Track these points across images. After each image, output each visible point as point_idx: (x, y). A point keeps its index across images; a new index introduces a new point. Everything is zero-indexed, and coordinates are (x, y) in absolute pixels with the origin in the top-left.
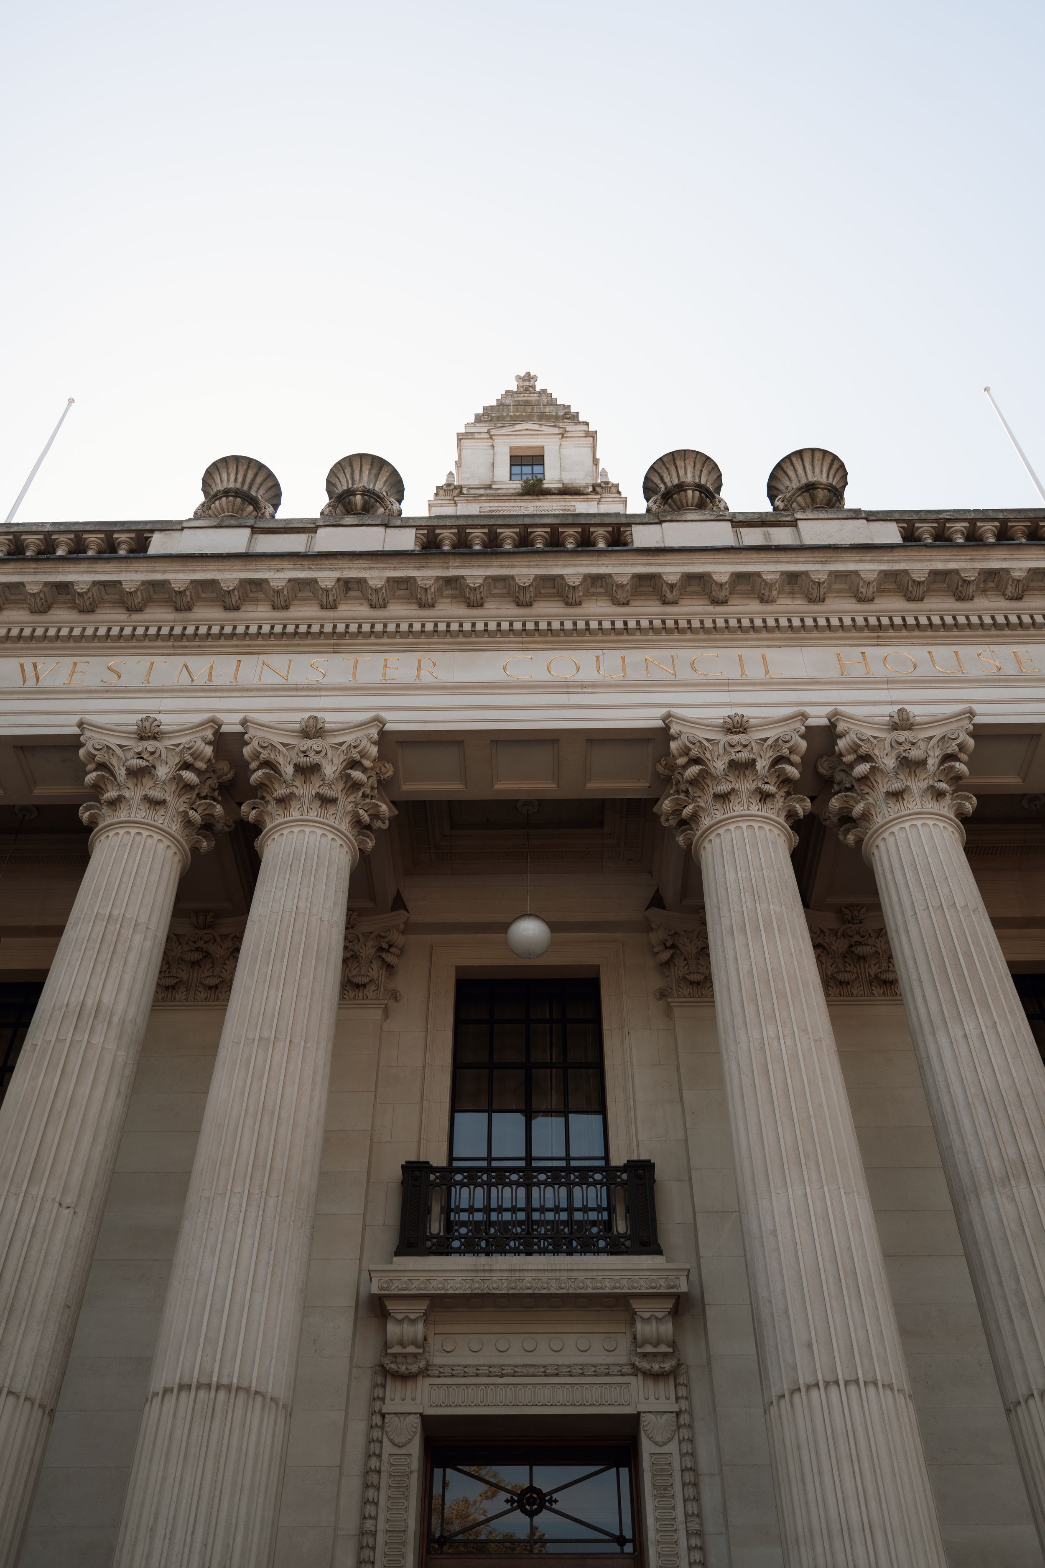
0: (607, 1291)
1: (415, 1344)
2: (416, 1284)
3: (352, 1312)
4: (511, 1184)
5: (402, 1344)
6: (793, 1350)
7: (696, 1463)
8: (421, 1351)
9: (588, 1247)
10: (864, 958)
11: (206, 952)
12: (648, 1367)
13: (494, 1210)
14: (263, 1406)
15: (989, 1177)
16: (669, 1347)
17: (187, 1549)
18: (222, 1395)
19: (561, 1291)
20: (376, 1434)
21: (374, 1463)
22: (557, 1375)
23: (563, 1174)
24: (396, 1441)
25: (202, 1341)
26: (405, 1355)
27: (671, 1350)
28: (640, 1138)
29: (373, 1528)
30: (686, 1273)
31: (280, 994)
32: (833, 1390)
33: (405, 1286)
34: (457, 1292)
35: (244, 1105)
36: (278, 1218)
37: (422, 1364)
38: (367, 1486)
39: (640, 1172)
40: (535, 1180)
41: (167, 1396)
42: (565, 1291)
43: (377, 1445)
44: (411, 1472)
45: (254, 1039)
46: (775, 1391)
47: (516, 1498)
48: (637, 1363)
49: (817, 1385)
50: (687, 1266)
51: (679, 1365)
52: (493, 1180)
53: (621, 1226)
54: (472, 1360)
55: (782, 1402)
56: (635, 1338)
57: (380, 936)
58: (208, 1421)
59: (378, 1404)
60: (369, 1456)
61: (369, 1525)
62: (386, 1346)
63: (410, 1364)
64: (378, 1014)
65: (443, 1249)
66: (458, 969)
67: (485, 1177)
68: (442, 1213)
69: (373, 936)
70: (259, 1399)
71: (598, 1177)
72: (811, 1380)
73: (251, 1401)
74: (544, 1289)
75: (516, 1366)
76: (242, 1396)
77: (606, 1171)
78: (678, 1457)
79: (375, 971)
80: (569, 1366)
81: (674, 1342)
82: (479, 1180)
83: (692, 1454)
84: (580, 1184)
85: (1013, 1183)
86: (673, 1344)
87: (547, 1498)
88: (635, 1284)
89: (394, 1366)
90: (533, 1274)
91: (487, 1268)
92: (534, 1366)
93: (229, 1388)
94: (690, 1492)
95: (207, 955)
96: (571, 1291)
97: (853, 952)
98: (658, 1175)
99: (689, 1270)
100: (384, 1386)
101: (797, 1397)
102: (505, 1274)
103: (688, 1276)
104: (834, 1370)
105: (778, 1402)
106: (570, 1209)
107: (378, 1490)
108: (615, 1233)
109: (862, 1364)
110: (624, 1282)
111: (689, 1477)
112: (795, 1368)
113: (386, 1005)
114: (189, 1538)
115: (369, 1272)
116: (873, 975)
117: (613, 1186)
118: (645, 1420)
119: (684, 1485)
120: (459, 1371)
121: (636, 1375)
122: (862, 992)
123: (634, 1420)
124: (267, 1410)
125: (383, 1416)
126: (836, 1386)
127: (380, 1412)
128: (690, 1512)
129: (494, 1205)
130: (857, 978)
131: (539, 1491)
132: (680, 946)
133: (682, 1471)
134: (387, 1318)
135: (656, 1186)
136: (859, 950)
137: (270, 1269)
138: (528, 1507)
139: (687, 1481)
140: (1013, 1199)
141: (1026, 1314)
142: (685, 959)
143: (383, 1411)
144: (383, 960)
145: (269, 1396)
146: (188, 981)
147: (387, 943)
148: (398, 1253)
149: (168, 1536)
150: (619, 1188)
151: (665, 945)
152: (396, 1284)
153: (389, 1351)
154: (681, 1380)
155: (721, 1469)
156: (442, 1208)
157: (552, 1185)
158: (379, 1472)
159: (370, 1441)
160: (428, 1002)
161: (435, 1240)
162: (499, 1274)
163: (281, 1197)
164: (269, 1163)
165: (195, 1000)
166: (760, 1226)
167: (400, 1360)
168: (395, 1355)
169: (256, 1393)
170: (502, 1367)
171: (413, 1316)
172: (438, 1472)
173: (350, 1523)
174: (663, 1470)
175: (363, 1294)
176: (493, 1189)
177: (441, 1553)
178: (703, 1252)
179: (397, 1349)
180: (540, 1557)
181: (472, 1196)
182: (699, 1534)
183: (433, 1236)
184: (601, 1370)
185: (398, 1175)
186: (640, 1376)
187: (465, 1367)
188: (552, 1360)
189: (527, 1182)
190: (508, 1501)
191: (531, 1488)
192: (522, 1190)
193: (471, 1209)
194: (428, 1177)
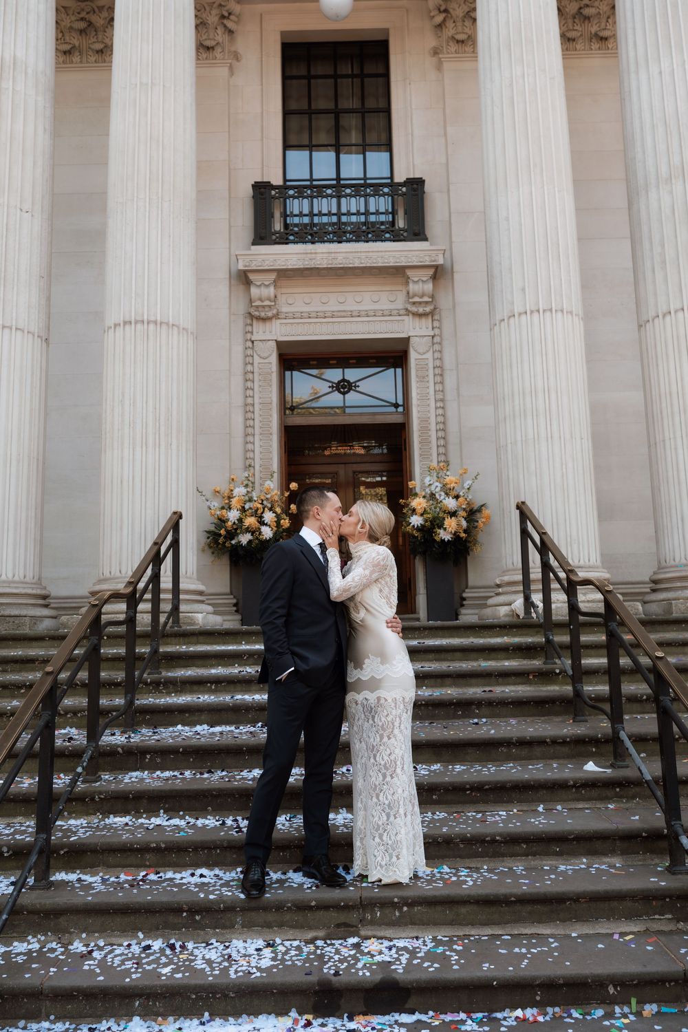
0: (391, 264)
1: (269, 299)
2: (267, 262)
3: (227, 282)
4: (327, 196)
5: (261, 300)
6: (512, 293)
7: (442, 363)
8: (273, 304)
9: (379, 238)
10: (588, 18)
11: (89, 21)
12: (416, 310)
13: (316, 215)
14: (179, 333)
15: (658, 178)
16: (429, 297)
17: (145, 411)
18: (152, 326)
19: (361, 265)
20: (249, 352)
21: (249, 368)
22: (359, 316)
23: (362, 188)
24: (262, 355)
25: (133, 295)
26: (263, 307)
27: (430, 300)
28: (415, 163)
29: (252, 402)
30: (443, 252)
31: (151, 47)
32: (536, 315)
33: (260, 264)
34: (295, 267)
35: (137, 135)
36: (172, 216)
37: (275, 311)
38: (246, 380)
39: (415, 186)
40: (343, 193)
41: (117, 328)
42: (364, 265)
43: (251, 358)
44: (272, 372)
45: (136, 85)
46: (498, 317)
47: (335, 385)
48: (409, 308)
49: (526, 313)
50: (444, 248)
51: (435, 309)
52: (315, 194)
53: (401, 223)
54: (307, 309)
55: (502, 323)
56: (408, 293)
57: (220, 5)
58: (145, 342)
59: (249, 336)
60: (246, 364)
61: (249, 400)
62: (251, 301)
63: (267, 312)
64: (224, 71)
65: (283, 240)
66: (283, 34)
67: (309, 192)
68: (281, 217)
69: (215, 5)
71: (386, 190)
72: (522, 310)
73: (171, 329)
74: (350, 264)
75: (333, 312)
76: (164, 327)
77: (391, 186)
78: (432, 360)
79: (220, 36)
80: (366, 311)
81: (433, 295)
82: (305, 194)
83: (440, 359)
84: (374, 195)
85: (673, 181)
86: (432, 297)
87: (353, 385)
88: (409, 260)
89: (257, 313)
90: (344, 255)
91: (313, 251)
92: (344, 311)
93: (155, 322)
94: (438, 379)
95: (90, 24)
96: (368, 265)
97: (581, 13)
98: (427, 187)
99: (445, 250)
100: (252, 325)
101: (512, 320)
102: (325, 255)
103: (444, 254)
104: (537, 303)
105: (500, 323)
106: (367, 213)
107: (253, 382)
108: (397, 228)
109: (555, 300)
110: (402, 258)
111: (438, 371)
112: (513, 303)
113: (231, 64)
114: (145, 405)
115: (236, 255)
116: (593, 33)
117: (396, 197)
118: (411, 339)
119: (435, 375)
120: (298, 315)
121: (408, 315)
122: (583, 48)
123: (406, 341)
124: (181, 335)
125: (253, 342)
126: (537, 313)
127: (250, 340)
128: (438, 389)
129: (316, 211)
130: (581, 35)
131: (348, 382)
132: (451, 11)
133: (434, 368)
134: (250, 285)
135: (425, 195)
136: (586, 12)
137: (171, 250)
138: (342, 390)
139: (437, 373)
140: (671, 192)
141: (664, 268)
142: (454, 22)
143: (253, 339)
144: (225, 26)
145: (181, 327)
146: (79, 46)
147: (227, 11)
148: (254, 243)
149: (132, 405)
150: (400, 198)
151: (439, 9)
152: (254, 263)
153: (253, 304)
154: (436, 317)
155: (458, 367)
156: (281, 213)
157: (354, 196)
158: (253, 373)
159: (246, 356)
160: (262, 61)
161: (277, 235)
162: (321, 255)
163: (172, 202)
164: (160, 177)
165: (88, 62)
166: (498, 215)
167: (260, 309)
168: (257, 307)
169: (173, 325)
170: (325, 312)
171: (267, 283)
172: (288, 373)
173: (239, 400)
174: (423, 368)
175: (234, 270)
176: (315, 200)
177: (293, 414)
178: (454, 239)
179: (258, 303)
180: (350, 415)
181: (301, 205)
182: (442, 400)
183: (276, 233)
184: (387, 313)
185: (250, 191)
186: (411, 316)
187: (302, 313)
188: (356, 307)
189: (338, 195)
190: (330, 387)
191: (344, 380)
192: (334, 200)
193: (301, 215)
194: (271, 193)
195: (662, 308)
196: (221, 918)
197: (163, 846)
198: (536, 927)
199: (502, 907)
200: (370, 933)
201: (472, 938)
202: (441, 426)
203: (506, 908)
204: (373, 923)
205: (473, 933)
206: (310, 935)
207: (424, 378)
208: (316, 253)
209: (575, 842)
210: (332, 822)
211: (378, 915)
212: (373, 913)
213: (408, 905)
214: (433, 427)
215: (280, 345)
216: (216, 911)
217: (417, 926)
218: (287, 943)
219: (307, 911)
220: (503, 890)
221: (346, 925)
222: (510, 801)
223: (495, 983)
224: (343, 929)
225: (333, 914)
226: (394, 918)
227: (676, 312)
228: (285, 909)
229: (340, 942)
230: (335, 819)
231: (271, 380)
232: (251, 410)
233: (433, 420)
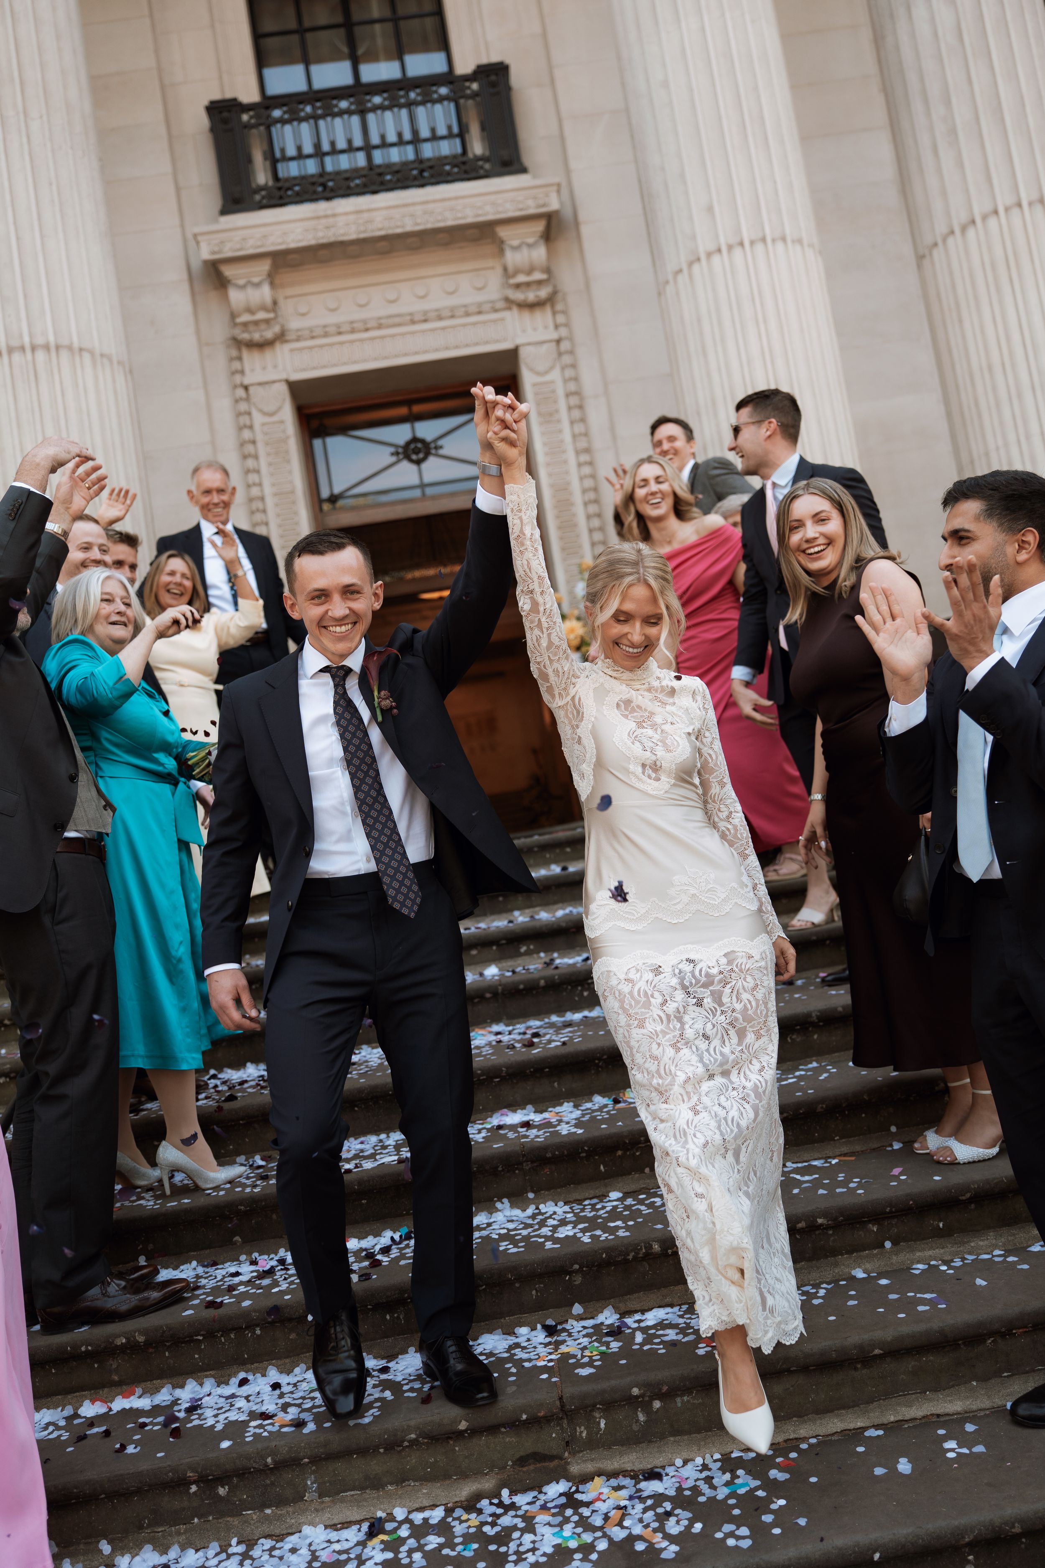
0: (470, 220)
1: (264, 308)
2: (251, 242)
3: (186, 287)
4: (341, 113)
5: (250, 311)
6: (690, 218)
7: (580, 387)
8: (271, 315)
9: (442, 177)
12: (523, 298)
13: (327, 154)
14: (94, 362)
16: (543, 273)
18: (41, 355)
19: (418, 228)
20: (243, 406)
21: (247, 434)
22: (425, 321)
23: (401, 93)
24: (266, 409)
26: (256, 323)
28: (488, 39)
29: (259, 494)
30: (555, 188)
32: (738, 252)
33: (238, 246)
34: (300, 245)
36: (48, 145)
37: (277, 329)
38: (245, 457)
39: (493, 78)
40: (369, 104)
42: (422, 228)
43: (247, 417)
44: (288, 439)
46: (671, 267)
47: (400, 450)
48: (510, 296)
49: (719, 250)
50: (556, 180)
51: (555, 293)
52: (320, 112)
53: (477, 148)
54: (332, 319)
55: (680, 278)
56: (505, 270)
58: (33, 384)
59: (238, 379)
60: (240, 429)
61: (255, 491)
62: (233, 316)
63: (264, 331)
65: (275, 201)
67: (308, 109)
68: (266, 162)
70: (87, 356)
71: (443, 91)
72: (712, 247)
73: (77, 358)
74: (398, 227)
75: (380, 318)
76: (64, 354)
77: (451, 83)
78: (562, 383)
80: (437, 310)
81: (548, 267)
82: (302, 113)
83: (575, 379)
84: (423, 103)
87: (432, 445)
88: (500, 209)
89: (246, 336)
90: (384, 214)
91: (329, 212)
92: (399, 315)
93: (47, 347)
94: (576, 414)
96: (430, 226)
98: (516, 78)
99: (559, 185)
100: (240, 358)
101: (696, 268)
102: (352, 218)
103: (558, 192)
104: (738, 230)
105: (675, 280)
106: (416, 140)
107: (257, 459)
108: (472, 157)
109: (769, 220)
110: (488, 208)
111: (574, 401)
112: (694, 237)
115: (195, 236)
117: (462, 100)
118: (523, 353)
119: (569, 408)
120: (318, 332)
121: (511, 309)
123: (512, 354)
124: (99, 366)
125: (246, 388)
126: (740, 248)
127: (242, 385)
128: (577, 433)
129: (326, 147)
131: (423, 441)
133: (567, 396)
134: (226, 287)
135: (512, 94)
137: (57, 209)
138: (414, 457)
139: (573, 405)
143: (245, 383)
145: (97, 352)
148: (224, 212)
150: (470, 102)
152: (229, 245)
153: (238, 321)
154: (559, 307)
155: (607, 389)
156: (264, 154)
157: (390, 108)
158: (254, 442)
159: (239, 414)
161: (263, 193)
162: (345, 219)
163: (45, 118)
164: (16, 74)
167: (251, 328)
168: (245, 325)
169: (81, 349)
170: (365, 321)
171: (256, 280)
172: (317, 443)
174: (546, 398)
175: (196, 265)
176: (321, 123)
177: (334, 508)
178: (573, 164)
179: (245, 318)
180: (434, 498)
181: (297, 135)
182: (588, 450)
183: (260, 189)
184: (473, 309)
185: (204, 121)
186: (515, 310)
187: (325, 326)
188: (418, 307)
189: (361, 108)
190: (392, 454)
191: (415, 440)
192: (355, 120)
193: (300, 156)
194: (240, 118)
195: (959, 217)
196: (273, 1484)
197: (141, 1339)
198: (930, 1400)
199: (856, 1369)
200: (590, 1467)
201: (804, 1446)
202: (591, 495)
203: (865, 1371)
204: (594, 1443)
205: (803, 1432)
206: (465, 1491)
207: (551, 415)
208: (334, 215)
209: (973, 1206)
210: (484, 1233)
211: (602, 1425)
212: (592, 1425)
213: (661, 1397)
214: (578, 499)
215: (296, 389)
216: (258, 1471)
217: (686, 1437)
218: (418, 1518)
219: (451, 1442)
220: (854, 1338)
221: (538, 1457)
222: (826, 1138)
223: (877, 1556)
224: (532, 1467)
225: (508, 1439)
226: (635, 1427)
227: (985, 218)
228: (406, 1444)
229: (529, 1497)
230: (489, 1225)
231: (287, 452)
232: (260, 505)
233: (576, 486)
